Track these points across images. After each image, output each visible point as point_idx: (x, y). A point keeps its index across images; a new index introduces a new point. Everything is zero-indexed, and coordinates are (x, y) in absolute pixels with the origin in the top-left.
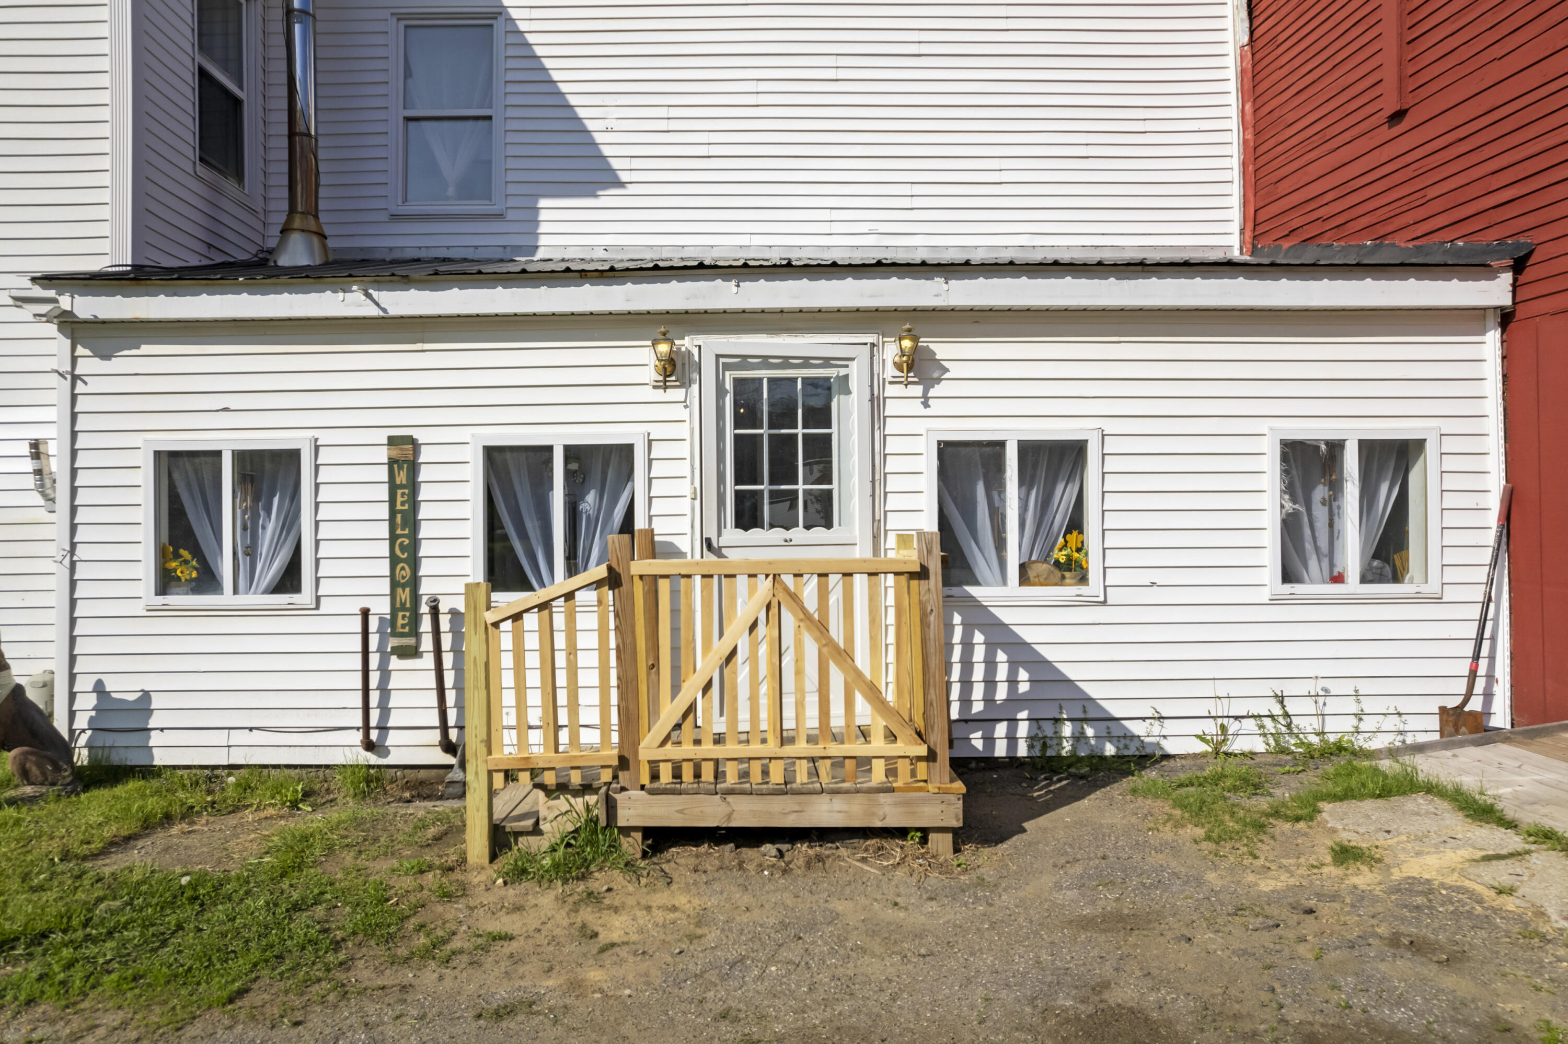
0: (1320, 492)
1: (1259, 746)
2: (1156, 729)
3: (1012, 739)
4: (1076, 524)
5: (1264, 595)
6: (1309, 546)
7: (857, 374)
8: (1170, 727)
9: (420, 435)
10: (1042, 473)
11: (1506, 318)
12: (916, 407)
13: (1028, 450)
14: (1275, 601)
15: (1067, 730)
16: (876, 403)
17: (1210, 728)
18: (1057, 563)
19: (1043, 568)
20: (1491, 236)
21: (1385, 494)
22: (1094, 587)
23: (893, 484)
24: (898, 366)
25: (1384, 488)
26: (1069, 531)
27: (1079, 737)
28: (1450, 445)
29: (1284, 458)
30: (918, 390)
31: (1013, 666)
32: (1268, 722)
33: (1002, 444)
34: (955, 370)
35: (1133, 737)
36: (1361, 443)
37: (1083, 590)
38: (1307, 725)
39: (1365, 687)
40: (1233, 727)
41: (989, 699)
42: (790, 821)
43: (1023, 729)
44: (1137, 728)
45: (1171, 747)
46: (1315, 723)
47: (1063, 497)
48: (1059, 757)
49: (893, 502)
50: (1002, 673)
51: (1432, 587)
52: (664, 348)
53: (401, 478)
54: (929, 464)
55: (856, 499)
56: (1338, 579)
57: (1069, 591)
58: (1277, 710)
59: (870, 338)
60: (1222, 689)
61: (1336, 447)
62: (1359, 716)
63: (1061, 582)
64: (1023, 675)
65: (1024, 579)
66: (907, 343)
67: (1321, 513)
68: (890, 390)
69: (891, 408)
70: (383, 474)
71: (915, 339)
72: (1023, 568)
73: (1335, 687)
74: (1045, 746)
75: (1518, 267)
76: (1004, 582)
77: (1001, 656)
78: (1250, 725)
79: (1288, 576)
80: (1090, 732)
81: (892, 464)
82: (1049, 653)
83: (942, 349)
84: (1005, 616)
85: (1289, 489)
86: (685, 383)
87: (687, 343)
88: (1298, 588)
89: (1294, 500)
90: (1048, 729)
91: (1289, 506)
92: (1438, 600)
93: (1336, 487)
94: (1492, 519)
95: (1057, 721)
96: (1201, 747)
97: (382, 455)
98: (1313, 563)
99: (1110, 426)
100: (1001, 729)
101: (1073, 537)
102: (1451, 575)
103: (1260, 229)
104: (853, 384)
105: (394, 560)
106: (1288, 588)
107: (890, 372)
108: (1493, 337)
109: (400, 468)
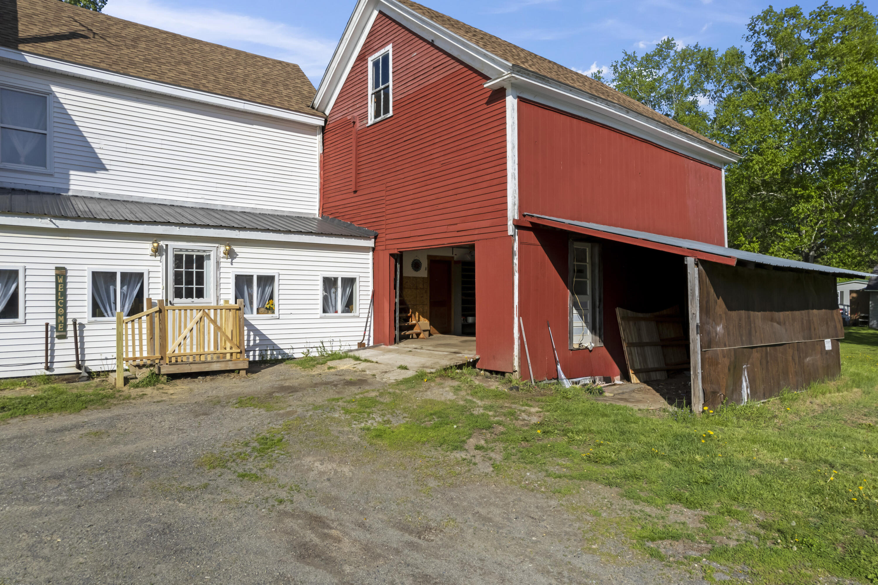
0: (333, 290)
1: (317, 355)
2: (291, 351)
3: (254, 356)
4: (271, 297)
5: (318, 316)
6: (330, 304)
7: (213, 255)
8: (295, 351)
9: (68, 267)
10: (262, 284)
11: (374, 249)
12: (229, 265)
13: (260, 278)
14: (321, 318)
15: (269, 352)
16: (218, 263)
17: (305, 350)
18: (266, 308)
19: (263, 309)
20: (372, 229)
21: (348, 290)
22: (276, 314)
23: (222, 286)
24: (225, 253)
25: (348, 289)
26: (269, 299)
27: (272, 354)
28: (361, 279)
29: (324, 281)
30: (230, 260)
31: (255, 336)
32: (319, 349)
33: (252, 276)
34: (240, 255)
35: (286, 354)
36: (342, 278)
37: (273, 315)
38: (328, 349)
39: (342, 339)
40: (311, 350)
41: (248, 345)
42: (207, 370)
43: (257, 353)
44: (287, 351)
45: (295, 356)
46: (330, 349)
47: (268, 290)
48: (267, 360)
49: (222, 291)
50: (252, 338)
51: (357, 314)
52: (155, 245)
53: (61, 280)
54: (232, 281)
55: (212, 290)
56: (336, 312)
57: (270, 316)
58: (321, 345)
59: (217, 245)
60: (308, 340)
61: (336, 279)
62: (340, 346)
63: (268, 313)
64: (257, 338)
65: (258, 313)
66: (228, 248)
67: (333, 295)
68: (222, 260)
69: (222, 265)
70: (53, 279)
71: (229, 246)
72: (258, 309)
73: (335, 339)
74: (263, 357)
75: (376, 238)
76: (252, 313)
77: (252, 333)
78: (315, 349)
79: (324, 311)
80: (275, 353)
81: (222, 281)
82: (264, 332)
83: (237, 249)
84: (253, 322)
85: (325, 290)
86: (161, 255)
87: (162, 243)
88: (327, 314)
89: (326, 292)
90: (264, 353)
91: (325, 294)
92: (358, 317)
93: (336, 289)
94: (370, 297)
95: (266, 350)
96: (302, 356)
97: (53, 273)
98: (331, 308)
99: (281, 272)
100: (251, 353)
101: (271, 301)
102: (361, 311)
103: (324, 210)
104: (212, 257)
105: (57, 307)
106: (324, 314)
107: (222, 255)
108: (371, 254)
109: (60, 277)
